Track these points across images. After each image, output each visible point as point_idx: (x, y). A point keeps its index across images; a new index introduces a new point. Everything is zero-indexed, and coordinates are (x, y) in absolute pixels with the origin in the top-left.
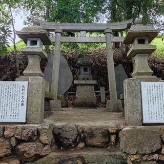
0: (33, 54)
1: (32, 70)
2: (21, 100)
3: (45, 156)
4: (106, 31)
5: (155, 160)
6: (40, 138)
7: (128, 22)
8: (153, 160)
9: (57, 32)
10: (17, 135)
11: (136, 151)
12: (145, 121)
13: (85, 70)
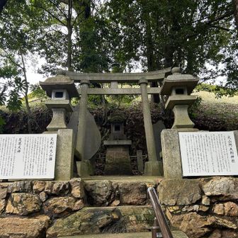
0: (58, 107)
1: (58, 125)
2: (49, 154)
3: (77, 210)
4: (141, 82)
5: (195, 211)
6: (72, 192)
7: (165, 71)
8: (193, 211)
9: (83, 83)
10: (48, 189)
11: (174, 202)
12: (185, 175)
13: (117, 128)
